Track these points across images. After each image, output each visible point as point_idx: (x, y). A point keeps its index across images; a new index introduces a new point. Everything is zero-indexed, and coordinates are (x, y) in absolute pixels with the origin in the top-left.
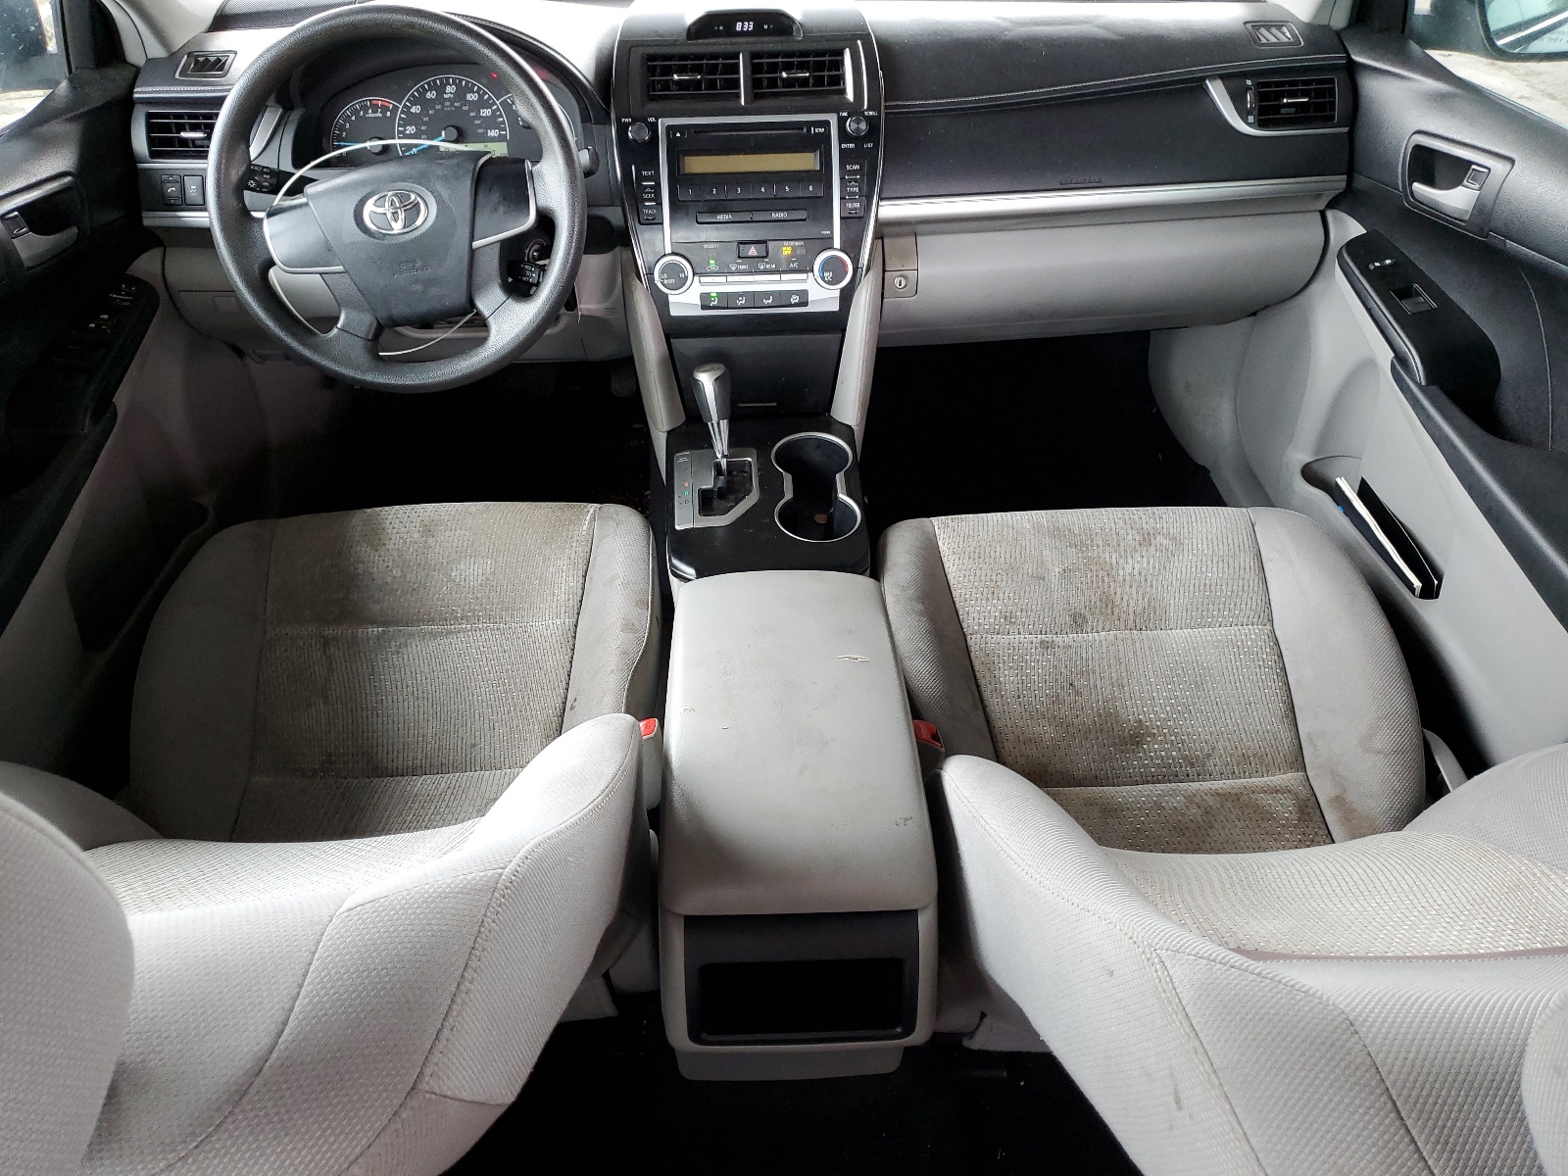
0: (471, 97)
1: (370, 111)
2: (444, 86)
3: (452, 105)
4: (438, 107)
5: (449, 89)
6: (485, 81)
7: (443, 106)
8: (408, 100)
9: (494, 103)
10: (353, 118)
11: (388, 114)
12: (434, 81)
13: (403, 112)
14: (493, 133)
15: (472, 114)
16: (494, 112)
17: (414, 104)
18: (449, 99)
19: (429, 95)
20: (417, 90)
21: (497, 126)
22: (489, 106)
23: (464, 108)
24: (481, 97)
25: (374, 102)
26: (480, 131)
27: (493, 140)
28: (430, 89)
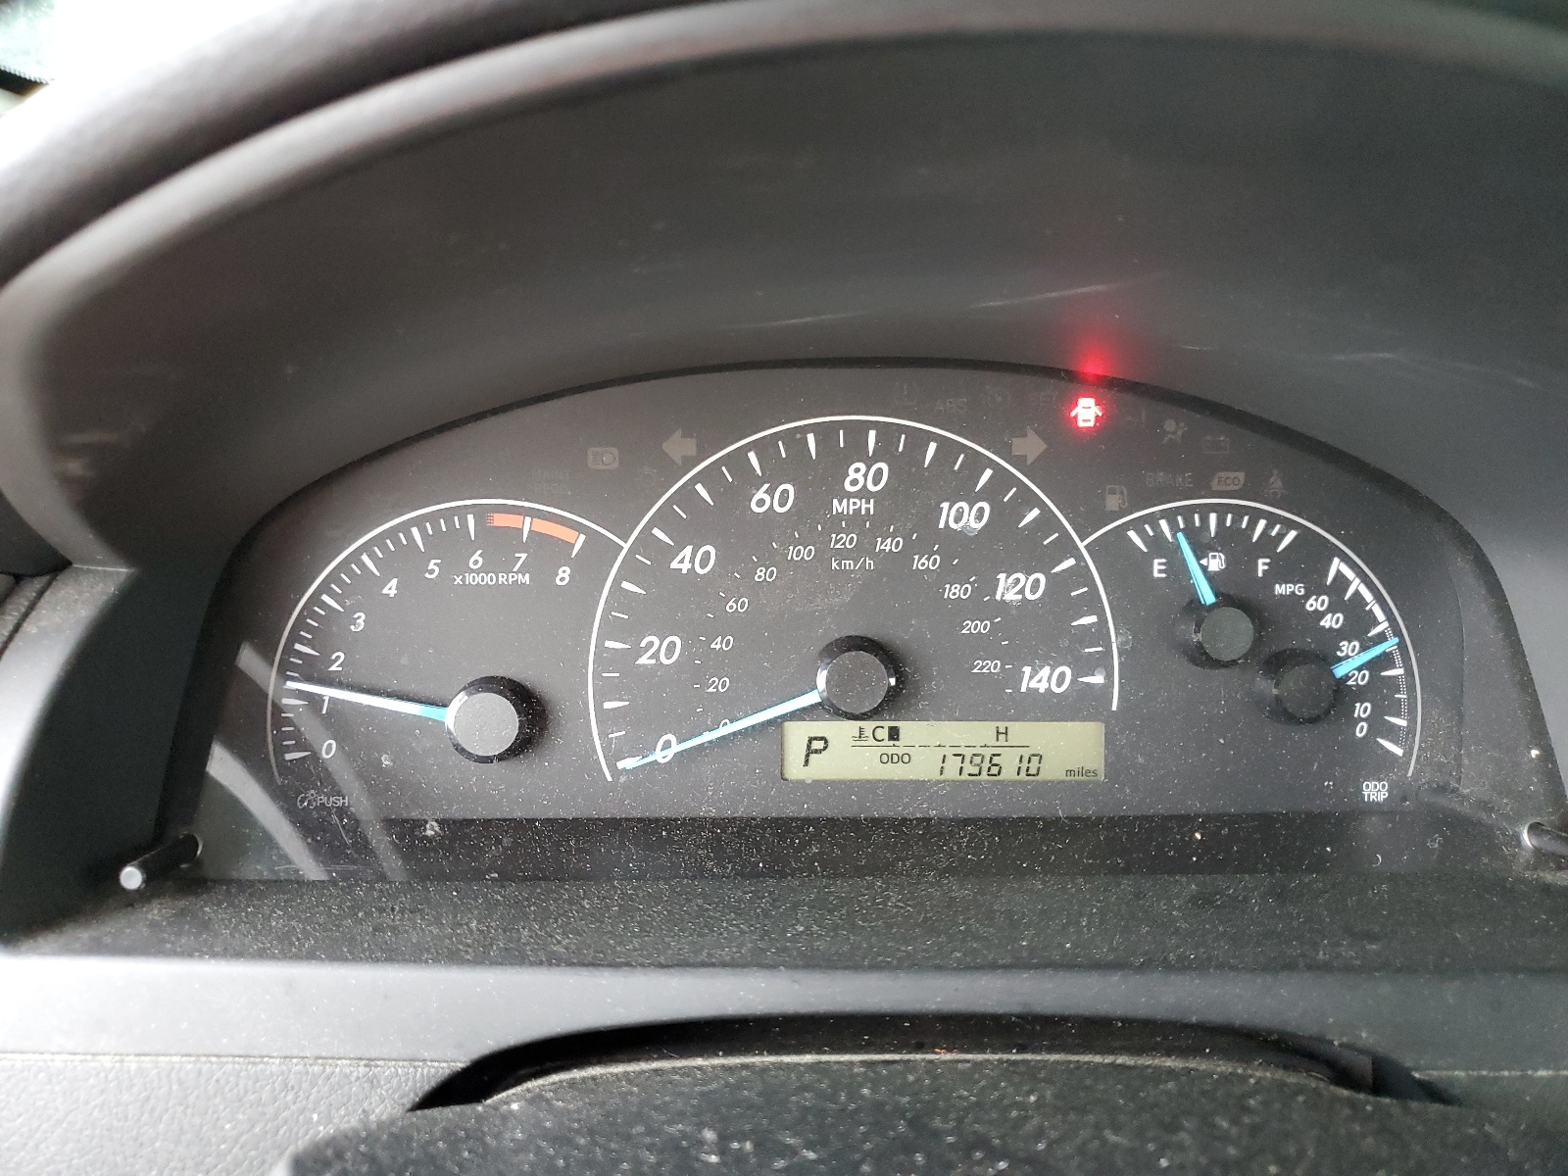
0: (966, 517)
1: (476, 559)
2: (835, 462)
3: (862, 550)
4: (804, 553)
5: (857, 474)
6: (1031, 445)
7: (824, 555)
8: (663, 519)
9: (1066, 547)
10: (391, 589)
11: (564, 574)
12: (795, 439)
13: (630, 571)
14: (1043, 679)
15: (955, 591)
16: (1059, 585)
17: (688, 533)
18: (855, 520)
19: (762, 502)
20: (708, 477)
21: (1073, 650)
22: (1040, 560)
23: (921, 563)
24: (1004, 517)
25: (500, 520)
26: (991, 666)
27: (1048, 708)
28: (773, 476)
